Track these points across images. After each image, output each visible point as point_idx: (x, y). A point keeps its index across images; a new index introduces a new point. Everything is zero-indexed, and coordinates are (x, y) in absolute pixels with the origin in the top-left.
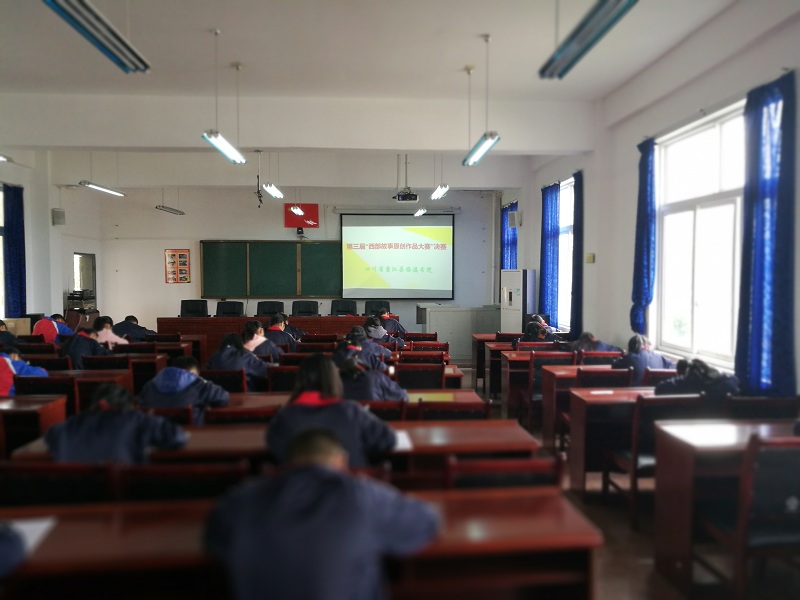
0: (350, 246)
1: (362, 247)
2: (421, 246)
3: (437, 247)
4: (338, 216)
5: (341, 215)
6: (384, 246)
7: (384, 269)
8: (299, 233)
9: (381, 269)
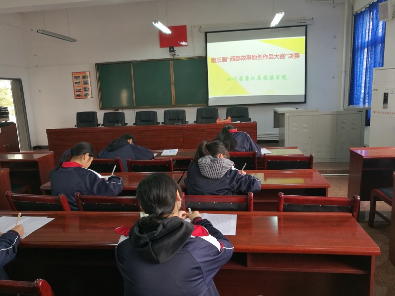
0: (213, 60)
1: (224, 60)
2: (277, 56)
3: (291, 56)
4: (203, 35)
5: (206, 33)
6: (243, 58)
7: (244, 79)
8: (170, 51)
9: (241, 79)
